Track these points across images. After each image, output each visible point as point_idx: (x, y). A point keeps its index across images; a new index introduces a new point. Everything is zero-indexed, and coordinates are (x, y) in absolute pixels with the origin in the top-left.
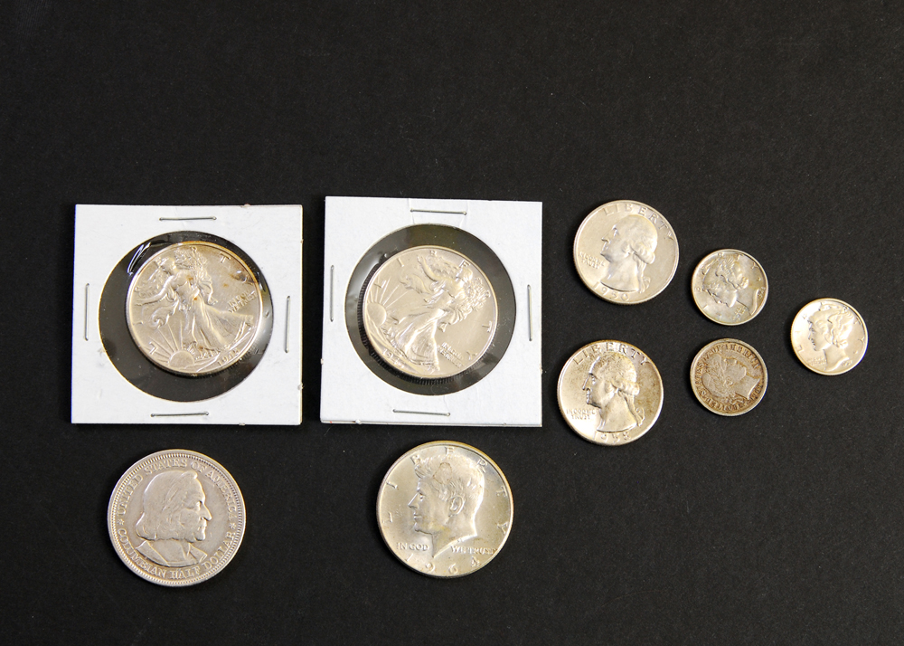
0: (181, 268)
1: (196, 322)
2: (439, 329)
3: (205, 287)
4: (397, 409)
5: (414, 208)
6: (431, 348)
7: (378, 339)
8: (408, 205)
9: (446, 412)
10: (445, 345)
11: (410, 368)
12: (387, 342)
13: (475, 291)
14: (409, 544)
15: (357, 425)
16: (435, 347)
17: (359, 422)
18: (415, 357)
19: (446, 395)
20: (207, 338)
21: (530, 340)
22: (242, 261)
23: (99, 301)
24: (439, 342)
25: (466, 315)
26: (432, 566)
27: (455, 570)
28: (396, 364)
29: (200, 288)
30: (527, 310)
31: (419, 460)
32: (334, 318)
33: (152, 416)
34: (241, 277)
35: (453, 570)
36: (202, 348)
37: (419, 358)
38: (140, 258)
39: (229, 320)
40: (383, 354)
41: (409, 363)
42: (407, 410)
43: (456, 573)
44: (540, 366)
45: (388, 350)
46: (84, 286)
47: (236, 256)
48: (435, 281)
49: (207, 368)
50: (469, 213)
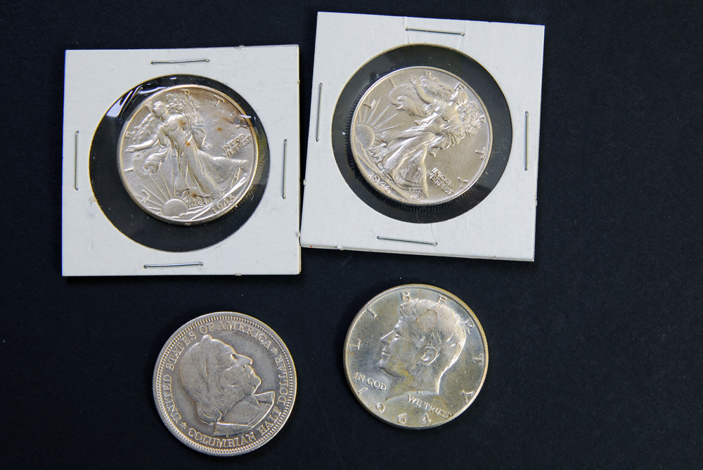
0: (173, 113)
1: (189, 169)
2: (430, 154)
3: (199, 132)
4: (381, 236)
5: (410, 27)
6: (420, 174)
7: (365, 161)
8: (404, 23)
9: (433, 241)
10: (435, 170)
11: (398, 194)
12: (374, 165)
13: (470, 116)
14: (367, 377)
15: (339, 250)
16: (425, 173)
17: (340, 248)
18: (403, 182)
19: (434, 224)
20: (200, 185)
21: (526, 169)
22: (236, 104)
23: (90, 148)
24: (429, 167)
25: (459, 140)
26: (382, 408)
27: (404, 420)
28: (383, 189)
29: (193, 133)
30: (524, 138)
31: (408, 298)
32: (320, 137)
33: (145, 267)
34: (236, 121)
35: (401, 419)
36: (195, 196)
37: (407, 183)
38: (131, 103)
39: (224, 165)
40: (369, 176)
41: (397, 188)
42: (391, 237)
43: (403, 424)
44: (536, 197)
45: (375, 174)
46: (74, 134)
47: (230, 99)
48: (428, 103)
49: (201, 216)
50: (467, 34)
